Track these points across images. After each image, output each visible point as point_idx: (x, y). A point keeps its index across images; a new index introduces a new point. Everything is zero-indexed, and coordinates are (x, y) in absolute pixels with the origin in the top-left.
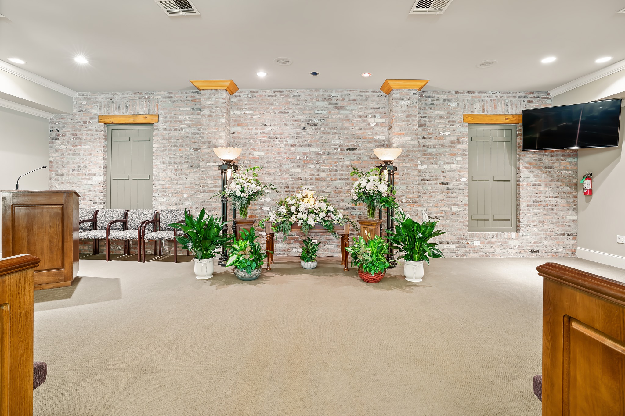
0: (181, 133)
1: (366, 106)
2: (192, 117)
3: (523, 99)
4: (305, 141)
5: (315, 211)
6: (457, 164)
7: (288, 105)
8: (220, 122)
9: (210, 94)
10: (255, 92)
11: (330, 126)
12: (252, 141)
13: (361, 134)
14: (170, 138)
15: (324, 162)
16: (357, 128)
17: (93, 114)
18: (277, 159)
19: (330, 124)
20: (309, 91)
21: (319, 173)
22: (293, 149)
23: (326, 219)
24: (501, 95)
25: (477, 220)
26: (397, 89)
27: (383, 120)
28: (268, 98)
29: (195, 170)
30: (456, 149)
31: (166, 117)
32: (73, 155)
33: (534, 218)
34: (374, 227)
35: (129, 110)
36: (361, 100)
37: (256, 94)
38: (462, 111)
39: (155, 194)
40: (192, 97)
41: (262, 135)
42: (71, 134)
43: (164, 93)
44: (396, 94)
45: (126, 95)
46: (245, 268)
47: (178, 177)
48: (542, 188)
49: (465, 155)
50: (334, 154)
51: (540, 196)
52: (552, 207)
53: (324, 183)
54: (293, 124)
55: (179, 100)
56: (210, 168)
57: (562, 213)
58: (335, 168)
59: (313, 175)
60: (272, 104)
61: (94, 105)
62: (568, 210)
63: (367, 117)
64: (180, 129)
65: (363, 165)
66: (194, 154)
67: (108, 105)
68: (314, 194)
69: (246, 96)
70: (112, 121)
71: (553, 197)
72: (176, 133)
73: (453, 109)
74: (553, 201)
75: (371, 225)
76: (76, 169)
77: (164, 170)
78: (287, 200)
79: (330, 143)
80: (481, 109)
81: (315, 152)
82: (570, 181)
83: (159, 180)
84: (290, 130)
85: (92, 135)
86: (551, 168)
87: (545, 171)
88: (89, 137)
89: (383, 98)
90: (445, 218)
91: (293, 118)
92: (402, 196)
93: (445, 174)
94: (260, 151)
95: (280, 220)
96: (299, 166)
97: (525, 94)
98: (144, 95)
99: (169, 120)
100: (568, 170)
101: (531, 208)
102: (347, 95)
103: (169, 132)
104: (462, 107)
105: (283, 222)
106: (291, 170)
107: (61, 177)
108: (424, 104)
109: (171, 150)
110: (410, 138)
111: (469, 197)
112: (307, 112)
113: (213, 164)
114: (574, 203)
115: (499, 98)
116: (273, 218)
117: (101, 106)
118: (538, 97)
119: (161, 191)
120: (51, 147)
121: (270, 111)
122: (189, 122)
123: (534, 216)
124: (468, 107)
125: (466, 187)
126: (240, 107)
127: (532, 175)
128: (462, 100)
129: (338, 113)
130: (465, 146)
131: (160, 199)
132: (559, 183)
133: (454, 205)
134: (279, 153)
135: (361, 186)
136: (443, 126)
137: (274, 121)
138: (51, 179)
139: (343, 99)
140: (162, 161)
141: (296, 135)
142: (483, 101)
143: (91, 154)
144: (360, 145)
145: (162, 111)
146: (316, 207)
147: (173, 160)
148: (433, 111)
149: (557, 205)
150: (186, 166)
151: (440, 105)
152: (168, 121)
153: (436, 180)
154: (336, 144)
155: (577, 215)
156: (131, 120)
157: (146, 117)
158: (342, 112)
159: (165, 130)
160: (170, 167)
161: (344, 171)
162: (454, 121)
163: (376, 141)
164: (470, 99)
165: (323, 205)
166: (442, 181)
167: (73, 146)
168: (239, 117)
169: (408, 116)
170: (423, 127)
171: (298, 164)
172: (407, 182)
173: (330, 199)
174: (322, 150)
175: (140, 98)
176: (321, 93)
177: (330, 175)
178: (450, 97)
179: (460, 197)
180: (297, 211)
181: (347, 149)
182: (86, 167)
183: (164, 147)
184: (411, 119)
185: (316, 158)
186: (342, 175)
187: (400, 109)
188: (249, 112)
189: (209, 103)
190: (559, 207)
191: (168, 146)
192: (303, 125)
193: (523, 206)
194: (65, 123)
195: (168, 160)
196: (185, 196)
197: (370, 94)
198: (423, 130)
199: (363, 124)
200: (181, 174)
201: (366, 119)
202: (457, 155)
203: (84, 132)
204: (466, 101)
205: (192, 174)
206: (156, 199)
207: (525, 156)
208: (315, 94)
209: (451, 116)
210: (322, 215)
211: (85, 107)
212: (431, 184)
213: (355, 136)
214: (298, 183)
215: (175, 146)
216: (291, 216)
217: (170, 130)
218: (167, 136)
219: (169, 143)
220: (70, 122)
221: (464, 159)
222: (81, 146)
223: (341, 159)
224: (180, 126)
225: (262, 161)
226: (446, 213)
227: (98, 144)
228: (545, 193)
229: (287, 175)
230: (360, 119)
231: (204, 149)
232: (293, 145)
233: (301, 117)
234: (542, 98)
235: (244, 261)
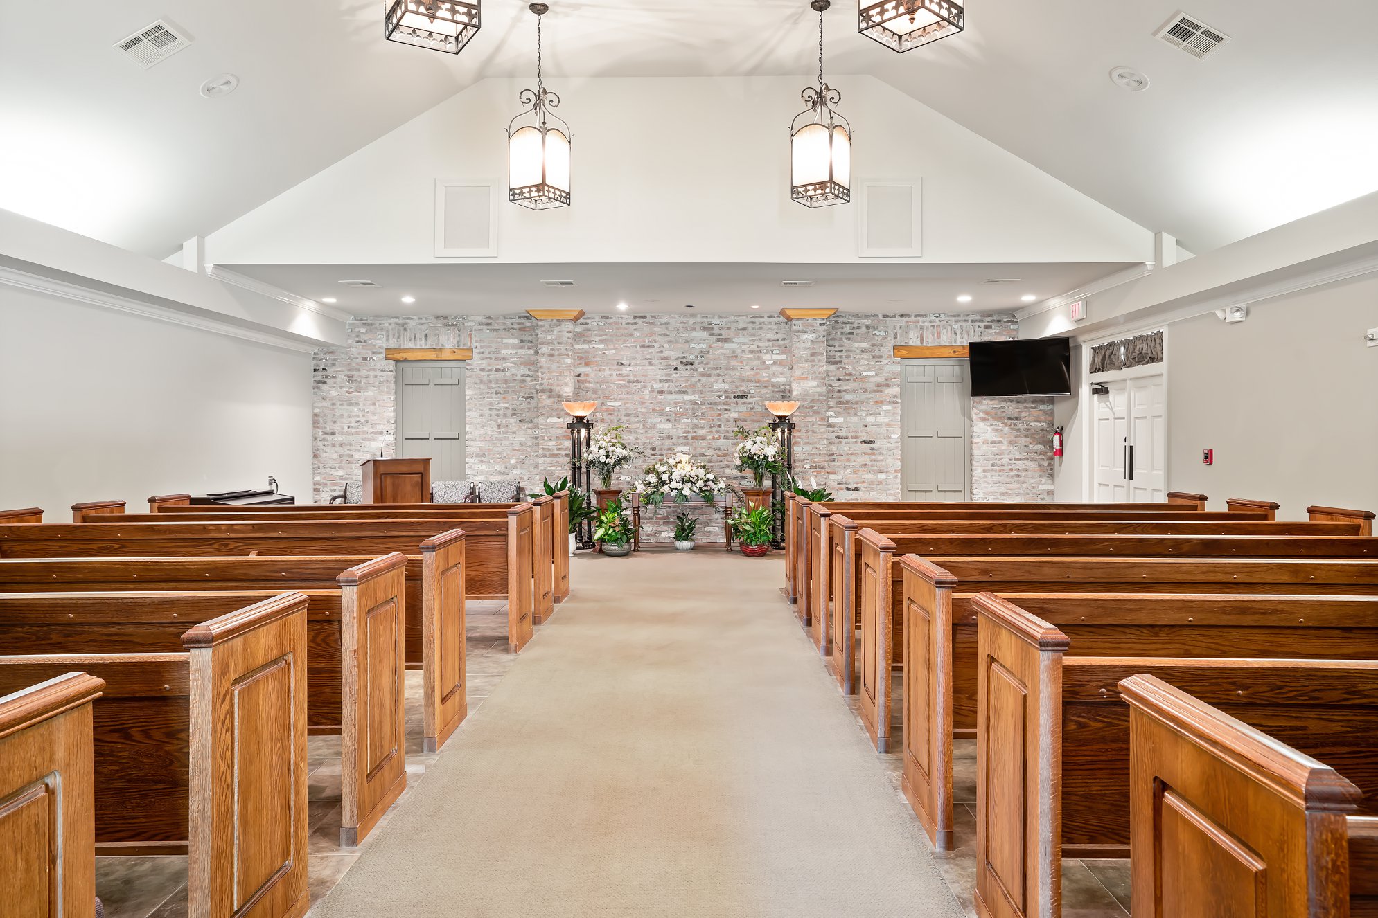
0: (505, 375)
1: (760, 337)
2: (522, 352)
3: (977, 324)
4: (677, 386)
5: (691, 479)
6: (885, 415)
7: (653, 337)
8: (564, 363)
9: (550, 326)
10: (607, 318)
11: (711, 365)
12: (604, 386)
13: (754, 375)
14: (490, 382)
15: (703, 414)
16: (748, 368)
17: (377, 347)
18: (640, 410)
19: (711, 362)
20: (682, 316)
21: (696, 429)
22: (661, 397)
23: (705, 488)
24: (947, 319)
25: (916, 491)
26: (798, 319)
27: (784, 357)
28: (627, 326)
29: (526, 425)
30: (883, 394)
31: (483, 353)
32: (349, 405)
33: (992, 489)
34: (761, 498)
35: (429, 342)
36: (753, 328)
37: (609, 321)
38: (893, 341)
39: (468, 460)
40: (519, 324)
41: (619, 378)
42: (345, 375)
43: (479, 319)
44: (798, 325)
45: (424, 320)
46: (615, 541)
47: (502, 436)
48: (1004, 446)
49: (897, 403)
50: (718, 404)
51: (1002, 458)
52: (1018, 473)
53: (704, 444)
54: (661, 363)
55: (501, 329)
56: (552, 425)
57: (1032, 481)
58: (719, 423)
59: (689, 432)
60: (632, 335)
61: (378, 333)
62: (1041, 476)
63: (761, 352)
64: (504, 369)
65: (755, 418)
66: (524, 404)
67: (399, 333)
68: (690, 459)
69: (595, 324)
70: (405, 357)
71: (1019, 460)
72: (499, 375)
73: (879, 340)
74: (1020, 464)
75: (758, 495)
76: (354, 424)
77: (483, 426)
78: (656, 467)
79: (710, 389)
80: (919, 339)
81: (691, 401)
82: (1043, 436)
83: (475, 440)
84: (657, 372)
85: (376, 377)
86: (1017, 419)
87: (1009, 424)
88: (371, 380)
89: (783, 325)
90: (869, 489)
91: (661, 355)
92: (804, 460)
93: (868, 429)
94: (615, 401)
95: (650, 490)
96: (669, 420)
97: (981, 316)
98: (450, 321)
99: (489, 356)
100: (1040, 422)
101: (988, 474)
102: (734, 322)
103: (488, 373)
104: (893, 336)
105: (654, 492)
106: (659, 426)
107: (332, 436)
108: (839, 334)
109: (491, 398)
110: (815, 384)
111: (901, 460)
112: (680, 346)
113: (556, 420)
114: (1049, 467)
115: (944, 322)
116: (640, 488)
117: (388, 336)
118: (999, 321)
119: (477, 456)
120: (315, 393)
121: (629, 345)
122: (516, 359)
123: (993, 485)
124: (901, 336)
125: (897, 447)
126: (588, 339)
127: (990, 429)
128: (892, 327)
129: (722, 347)
130: (895, 390)
131: (476, 467)
132: (1029, 440)
133: (881, 472)
134: (642, 403)
135: (745, 450)
136: (866, 363)
137: (634, 358)
138: (316, 439)
139: (729, 328)
140: (478, 414)
141: (664, 378)
142: (922, 328)
143: (375, 404)
144: (752, 391)
145: (477, 344)
146: (693, 474)
147: (494, 413)
148: (852, 343)
149: (1026, 470)
150: (513, 420)
151: (862, 334)
152: (486, 358)
153: (857, 437)
154: (720, 391)
155: (1053, 484)
156: (433, 356)
157: (455, 352)
158: (727, 345)
159: (482, 370)
160: (490, 422)
161: (730, 426)
162: (881, 357)
163: (773, 386)
164: (903, 324)
165: (701, 472)
166: (864, 439)
167: (348, 392)
168: (587, 352)
169: (812, 355)
170: (838, 365)
171: (668, 418)
172: (811, 442)
173: (712, 464)
174: (700, 398)
175: (445, 325)
176: (699, 319)
177: (711, 432)
178: (875, 322)
179: (890, 461)
180: (669, 480)
181: (735, 397)
182: (367, 422)
183: (481, 394)
184: (816, 358)
185: (693, 409)
186: (727, 432)
187: (802, 345)
188: (600, 346)
189: (549, 337)
190: (1029, 474)
191: (488, 393)
192: (675, 364)
193: (978, 472)
194: (335, 359)
195: (488, 412)
196: (512, 462)
197: (766, 320)
198: (838, 369)
199: (757, 363)
200: (506, 432)
201: (759, 354)
202: (885, 403)
203: (364, 373)
204: (898, 328)
205: (521, 432)
206: (471, 467)
207: (980, 402)
208: (691, 321)
209: (876, 349)
210: (701, 483)
211: (365, 337)
212: (849, 443)
213: (746, 379)
214: (668, 443)
215: (496, 393)
216: (663, 486)
217: (490, 370)
218: (485, 379)
219: (489, 388)
220: (342, 358)
221: (895, 408)
222: (360, 392)
223: (726, 410)
224: (504, 365)
225: (619, 414)
226: (871, 483)
227: (385, 389)
228: (1009, 454)
229: (653, 433)
230: (751, 355)
231: (544, 399)
232: (661, 392)
233: (673, 354)
234: (1005, 322)
235: (613, 534)
